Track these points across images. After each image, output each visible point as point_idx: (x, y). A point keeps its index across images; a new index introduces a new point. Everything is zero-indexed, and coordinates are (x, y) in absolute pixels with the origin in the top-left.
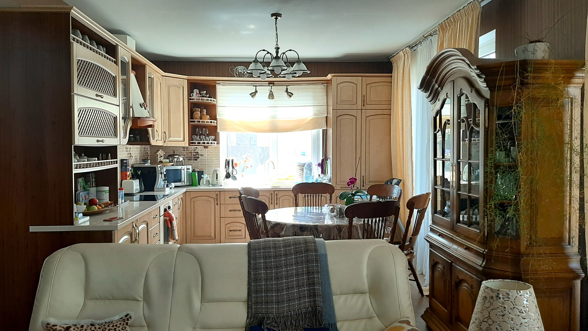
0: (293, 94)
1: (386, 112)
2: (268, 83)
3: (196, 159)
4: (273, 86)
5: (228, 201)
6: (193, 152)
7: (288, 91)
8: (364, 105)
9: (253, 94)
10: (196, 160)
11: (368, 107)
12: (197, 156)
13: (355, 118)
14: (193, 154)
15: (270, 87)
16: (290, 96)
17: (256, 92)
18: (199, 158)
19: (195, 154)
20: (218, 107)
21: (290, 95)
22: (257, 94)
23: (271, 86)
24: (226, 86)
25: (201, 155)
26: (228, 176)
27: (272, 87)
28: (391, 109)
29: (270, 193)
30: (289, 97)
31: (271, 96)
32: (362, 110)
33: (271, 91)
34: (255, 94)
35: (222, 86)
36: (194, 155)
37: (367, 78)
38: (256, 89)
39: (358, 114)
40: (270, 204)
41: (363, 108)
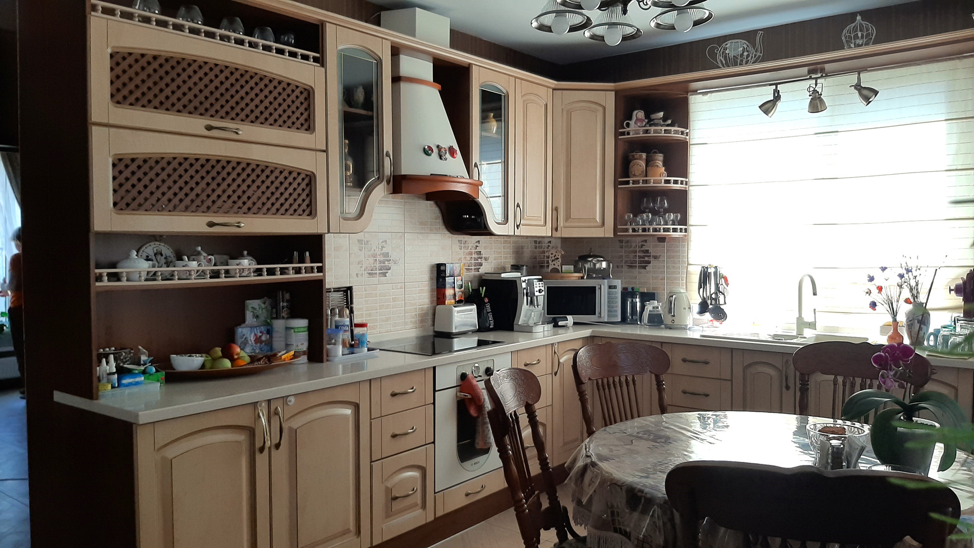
0: (874, 92)
2: (806, 69)
3: (644, 264)
4: (822, 77)
5: (679, 367)
6: (638, 249)
7: (863, 86)
9: (767, 108)
10: (644, 268)
12: (646, 259)
14: (638, 254)
15: (814, 81)
17: (777, 97)
18: (649, 263)
19: (642, 254)
20: (692, 146)
21: (867, 94)
22: (779, 104)
23: (816, 79)
25: (655, 257)
27: (819, 81)
30: (866, 102)
31: (816, 104)
33: (816, 92)
34: (775, 105)
35: (701, 95)
36: (640, 257)
38: (776, 92)
40: (784, 389)
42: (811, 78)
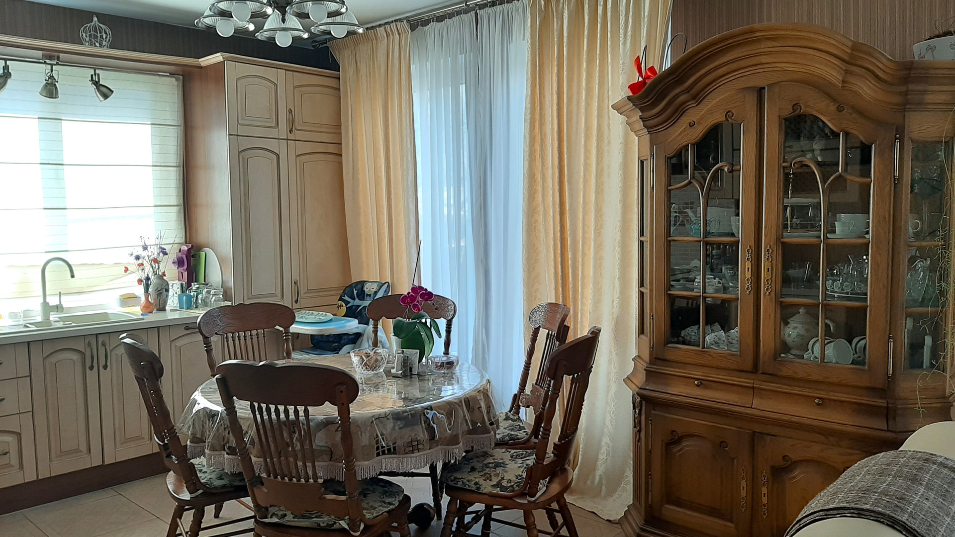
0: (112, 92)
1: (332, 149)
2: (40, 53)
4: (57, 64)
7: (100, 83)
8: (291, 131)
11: (298, 135)
13: (275, 157)
15: (50, 66)
16: (106, 97)
17: (7, 73)
21: (106, 92)
22: (9, 81)
23: (52, 65)
27: (54, 67)
28: (341, 143)
29: (87, 342)
30: (102, 99)
31: (51, 90)
32: (289, 142)
33: (51, 77)
37: (294, 73)
38: (6, 68)
39: (280, 148)
40: (88, 370)
41: (291, 136)
42: (45, 63)
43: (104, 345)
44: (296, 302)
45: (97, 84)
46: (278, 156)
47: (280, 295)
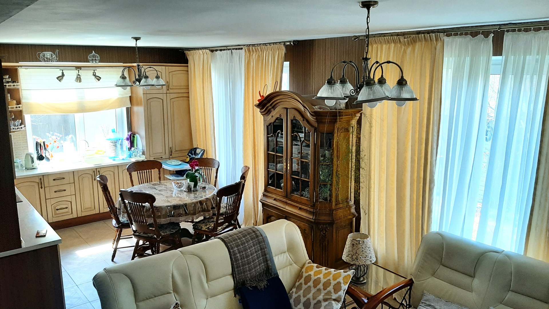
0: (101, 78)
1: (185, 95)
4: (81, 70)
5: (52, 183)
7: (96, 75)
8: (168, 90)
9: (60, 78)
11: (171, 91)
13: (161, 100)
15: (78, 71)
16: (99, 80)
17: (63, 75)
20: (22, 90)
21: (99, 78)
22: (64, 77)
24: (28, 69)
26: (41, 158)
27: (79, 71)
28: (189, 93)
29: (93, 171)
30: (97, 81)
31: (79, 79)
32: (167, 94)
33: (79, 75)
34: (63, 78)
35: (25, 69)
37: (169, 67)
38: (63, 73)
39: (164, 97)
40: (94, 181)
41: (168, 92)
42: (76, 70)
43: (99, 172)
44: (171, 155)
45: (95, 75)
46: (163, 100)
47: (164, 153)
